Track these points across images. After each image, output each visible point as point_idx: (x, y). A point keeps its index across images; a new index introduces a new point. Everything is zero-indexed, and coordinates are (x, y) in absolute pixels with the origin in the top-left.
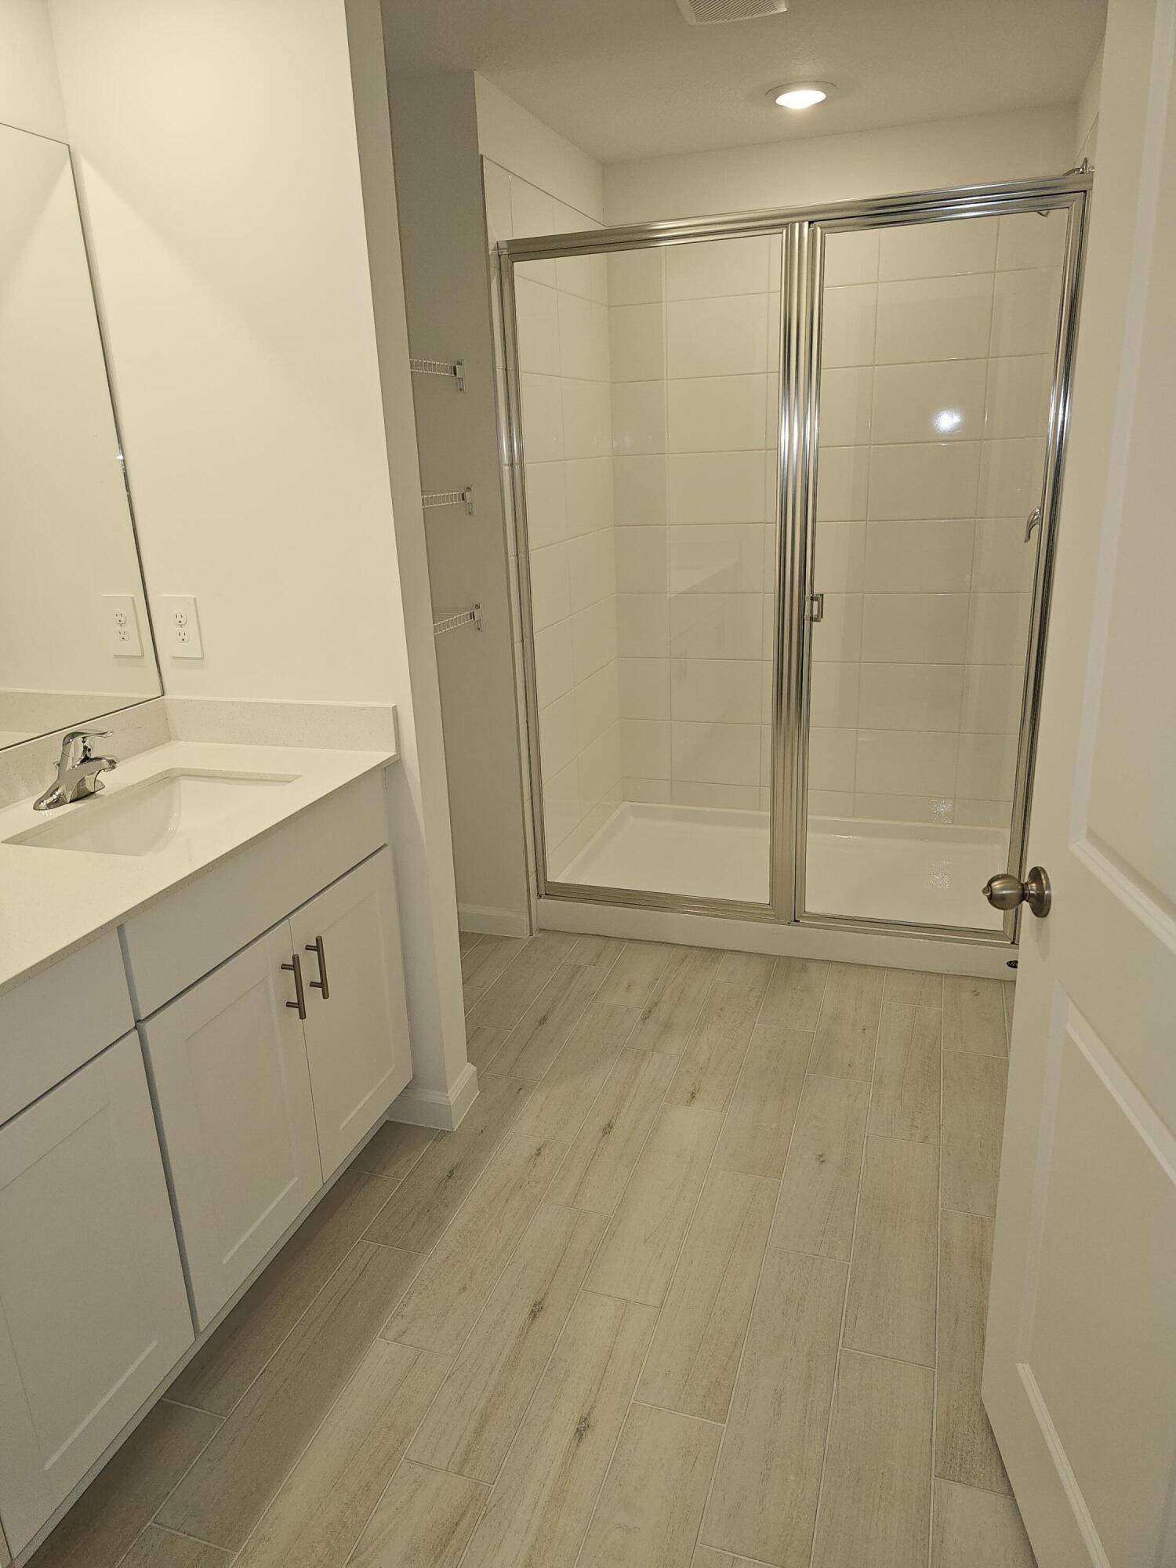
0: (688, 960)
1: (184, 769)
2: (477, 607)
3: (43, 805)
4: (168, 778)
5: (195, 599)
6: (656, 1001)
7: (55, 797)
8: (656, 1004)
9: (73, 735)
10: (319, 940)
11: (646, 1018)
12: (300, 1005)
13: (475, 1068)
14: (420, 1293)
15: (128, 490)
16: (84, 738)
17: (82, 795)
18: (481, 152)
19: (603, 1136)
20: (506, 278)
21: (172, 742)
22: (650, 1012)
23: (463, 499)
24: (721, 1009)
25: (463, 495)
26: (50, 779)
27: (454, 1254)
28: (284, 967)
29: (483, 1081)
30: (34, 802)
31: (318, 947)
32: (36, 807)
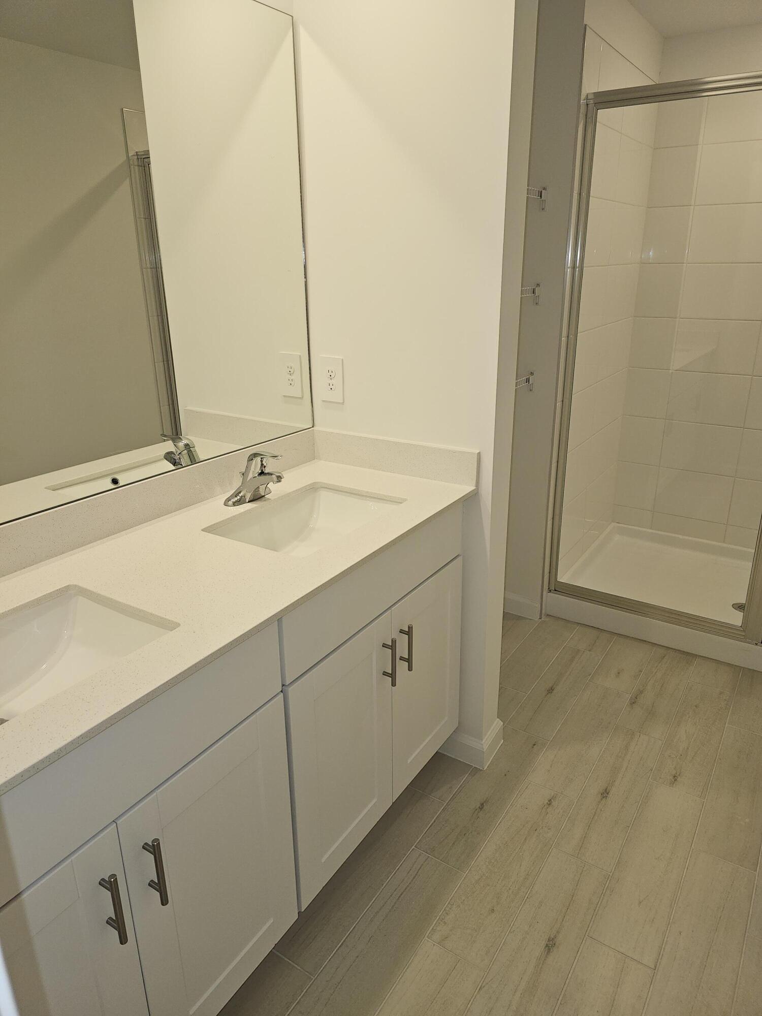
0: (667, 658)
1: (324, 483)
2: (532, 374)
3: (230, 503)
4: (313, 488)
5: (343, 360)
6: (641, 689)
7: (238, 497)
8: (641, 692)
9: (255, 455)
10: (410, 628)
11: (634, 703)
12: (392, 675)
13: (503, 724)
14: (459, 906)
15: (305, 278)
16: (262, 458)
17: (257, 498)
18: (585, 23)
19: (601, 800)
20: (590, 122)
21: (316, 460)
22: (636, 698)
23: (534, 293)
24: (696, 706)
25: (534, 289)
26: (237, 483)
27: (484, 878)
28: (384, 646)
29: (507, 733)
30: (224, 500)
31: (409, 632)
32: (226, 504)
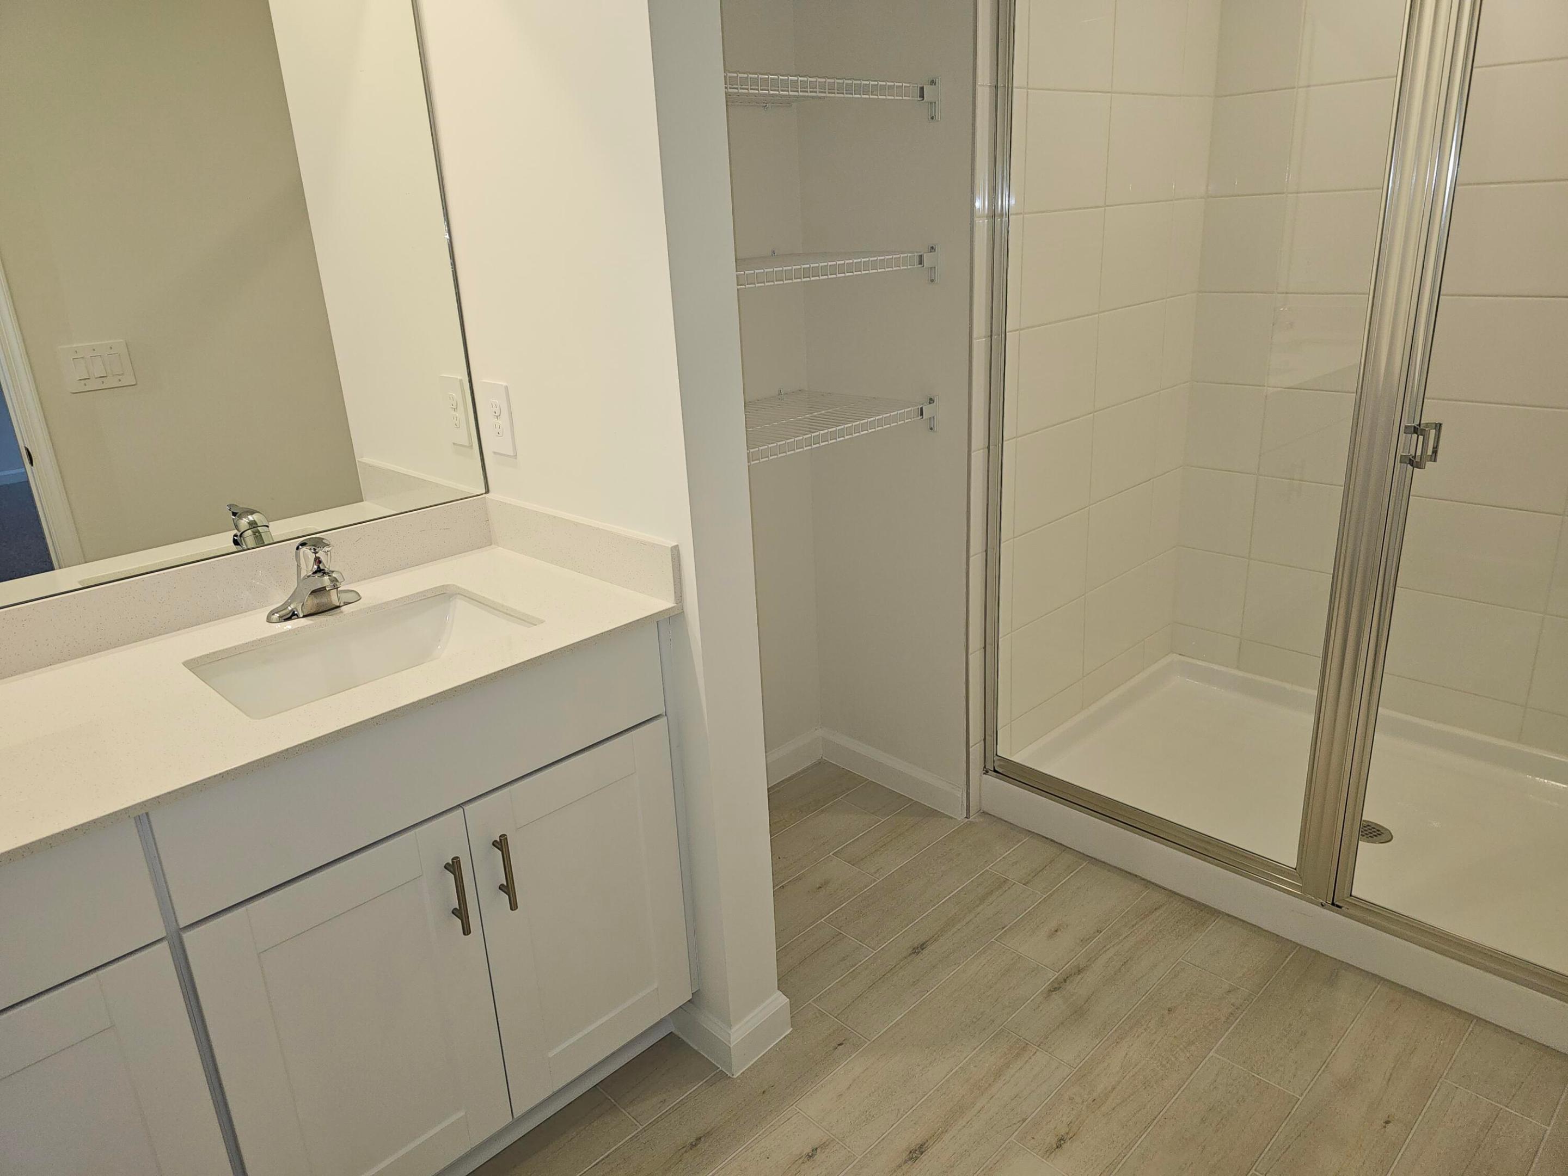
0: (1160, 911)
2: (931, 401)
3: (275, 618)
4: (444, 595)
5: (506, 388)
6: (1083, 966)
7: (290, 609)
8: (1079, 972)
10: (503, 837)
11: (1055, 989)
12: (463, 917)
13: (788, 1000)
16: (314, 548)
17: (321, 610)
19: (906, 1162)
21: (493, 546)
22: (1065, 981)
23: (921, 263)
24: (1169, 1010)
25: (921, 257)
30: (267, 614)
31: (502, 847)
32: (269, 620)
